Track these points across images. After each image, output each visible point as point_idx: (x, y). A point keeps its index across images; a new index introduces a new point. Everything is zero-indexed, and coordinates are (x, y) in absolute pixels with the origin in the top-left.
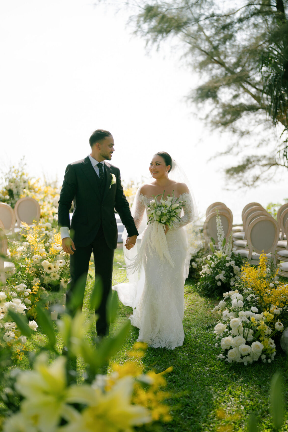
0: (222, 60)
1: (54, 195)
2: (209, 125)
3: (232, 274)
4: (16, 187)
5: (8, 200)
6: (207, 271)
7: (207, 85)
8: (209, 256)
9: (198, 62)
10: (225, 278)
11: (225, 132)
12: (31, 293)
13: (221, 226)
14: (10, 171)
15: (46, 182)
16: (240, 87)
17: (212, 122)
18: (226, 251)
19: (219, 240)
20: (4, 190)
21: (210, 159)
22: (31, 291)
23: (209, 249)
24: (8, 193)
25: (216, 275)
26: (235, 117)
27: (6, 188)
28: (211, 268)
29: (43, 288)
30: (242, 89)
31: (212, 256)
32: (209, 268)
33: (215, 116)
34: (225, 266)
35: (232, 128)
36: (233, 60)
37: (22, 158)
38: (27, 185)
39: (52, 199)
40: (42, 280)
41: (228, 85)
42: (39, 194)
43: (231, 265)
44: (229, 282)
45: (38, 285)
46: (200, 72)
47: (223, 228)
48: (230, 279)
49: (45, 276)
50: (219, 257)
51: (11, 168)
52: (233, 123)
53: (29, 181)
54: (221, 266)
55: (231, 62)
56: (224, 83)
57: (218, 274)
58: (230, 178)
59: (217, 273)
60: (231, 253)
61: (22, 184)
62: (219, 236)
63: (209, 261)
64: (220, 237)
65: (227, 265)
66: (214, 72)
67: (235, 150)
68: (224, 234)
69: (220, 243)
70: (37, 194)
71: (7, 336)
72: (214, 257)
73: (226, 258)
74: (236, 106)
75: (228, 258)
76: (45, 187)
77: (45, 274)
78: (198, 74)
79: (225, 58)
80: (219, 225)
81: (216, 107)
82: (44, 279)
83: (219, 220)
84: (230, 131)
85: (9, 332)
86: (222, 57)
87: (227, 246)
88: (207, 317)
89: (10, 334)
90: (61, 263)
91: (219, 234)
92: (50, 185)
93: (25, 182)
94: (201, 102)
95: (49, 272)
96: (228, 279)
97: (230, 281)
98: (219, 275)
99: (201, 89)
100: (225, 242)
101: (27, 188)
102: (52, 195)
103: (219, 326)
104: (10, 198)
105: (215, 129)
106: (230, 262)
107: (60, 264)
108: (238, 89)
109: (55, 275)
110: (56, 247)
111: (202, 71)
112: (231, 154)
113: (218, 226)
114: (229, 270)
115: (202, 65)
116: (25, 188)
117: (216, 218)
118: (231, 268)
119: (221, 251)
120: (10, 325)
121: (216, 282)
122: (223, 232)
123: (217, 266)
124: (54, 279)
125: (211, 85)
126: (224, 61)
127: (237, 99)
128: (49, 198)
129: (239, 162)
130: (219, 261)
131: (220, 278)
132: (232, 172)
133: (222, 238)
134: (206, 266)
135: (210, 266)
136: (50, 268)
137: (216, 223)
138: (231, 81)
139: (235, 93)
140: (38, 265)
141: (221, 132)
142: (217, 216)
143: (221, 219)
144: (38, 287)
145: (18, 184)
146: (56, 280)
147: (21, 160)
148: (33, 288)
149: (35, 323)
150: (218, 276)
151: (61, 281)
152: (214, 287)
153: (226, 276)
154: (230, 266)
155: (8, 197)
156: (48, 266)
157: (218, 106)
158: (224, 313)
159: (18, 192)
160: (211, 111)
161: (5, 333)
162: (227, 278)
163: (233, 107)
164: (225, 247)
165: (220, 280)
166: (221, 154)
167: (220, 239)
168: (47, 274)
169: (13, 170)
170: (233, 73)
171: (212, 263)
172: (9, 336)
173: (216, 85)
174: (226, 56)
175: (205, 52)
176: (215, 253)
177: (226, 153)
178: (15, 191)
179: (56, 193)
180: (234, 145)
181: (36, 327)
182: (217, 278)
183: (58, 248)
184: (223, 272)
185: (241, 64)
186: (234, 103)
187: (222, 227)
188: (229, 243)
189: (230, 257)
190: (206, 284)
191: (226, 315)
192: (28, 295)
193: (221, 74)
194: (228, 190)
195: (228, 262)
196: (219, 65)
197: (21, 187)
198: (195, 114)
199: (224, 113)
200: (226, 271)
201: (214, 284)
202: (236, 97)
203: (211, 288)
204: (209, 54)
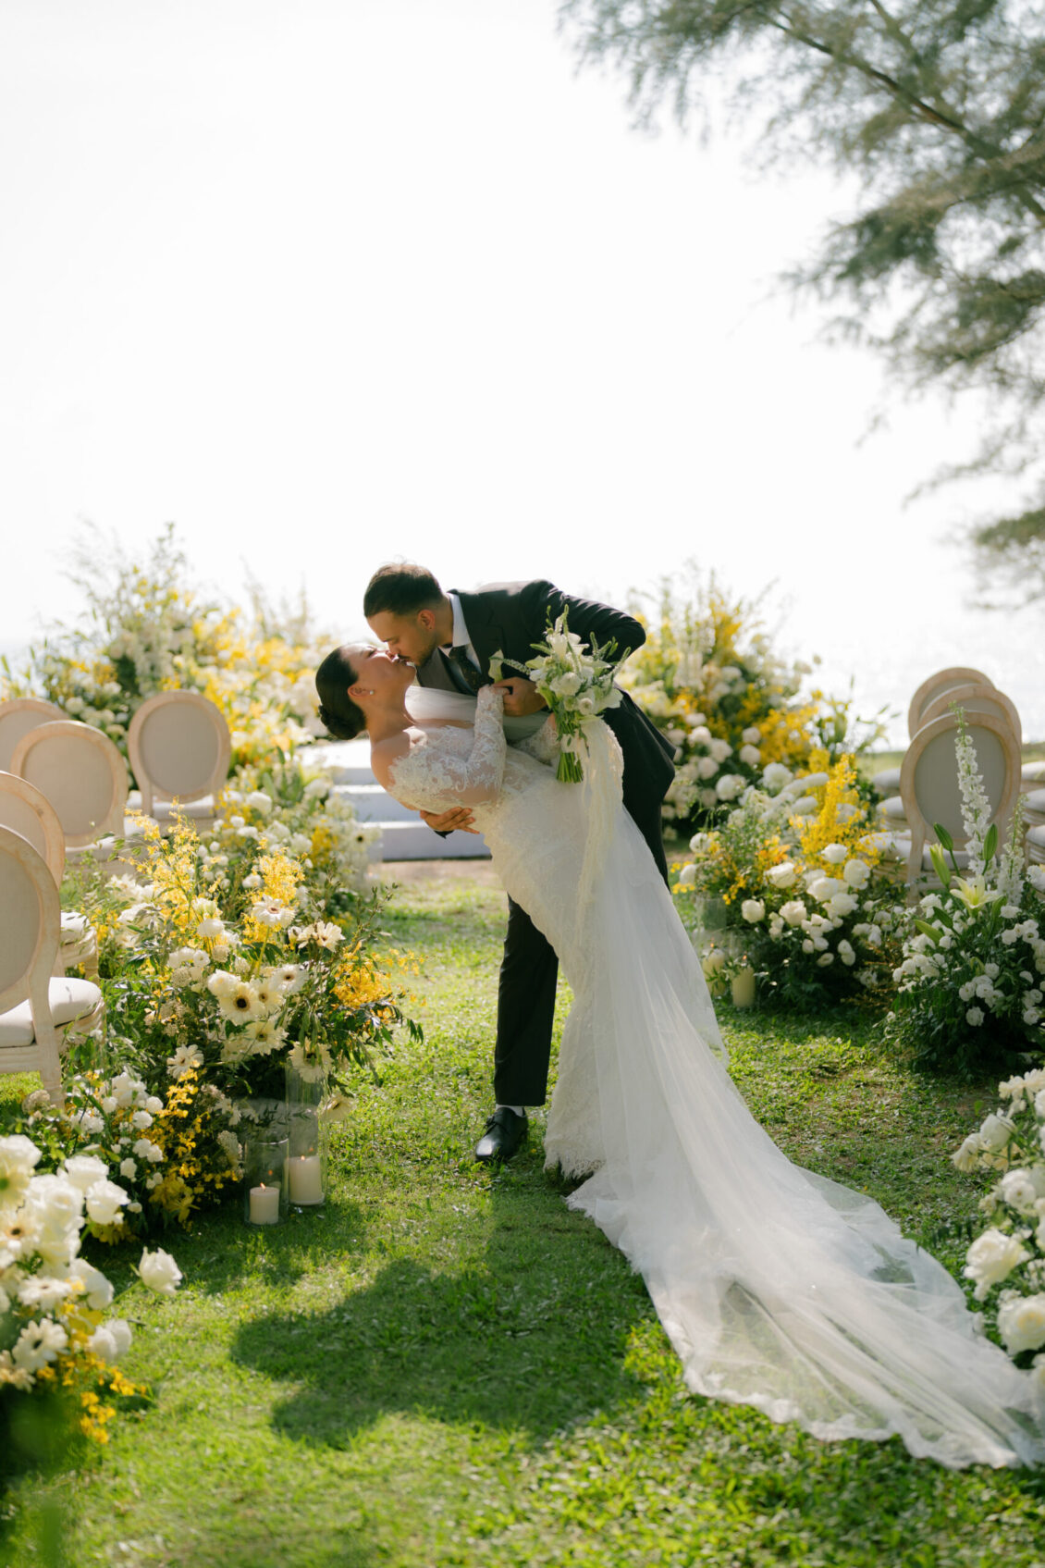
0: (952, 108)
1: (293, 673)
2: (908, 364)
3: (1026, 975)
4: (148, 649)
5: (116, 699)
6: (924, 964)
7: (896, 206)
8: (931, 901)
9: (857, 120)
10: (1000, 994)
11: (968, 386)
12: (163, 1113)
13: (977, 774)
14: (123, 586)
15: (263, 625)
16: (1025, 209)
17: (919, 349)
18: (1002, 878)
19: (969, 834)
20: (106, 661)
21: (916, 494)
22: (161, 1105)
23: (927, 867)
24: (116, 675)
25: (963, 983)
26: (1005, 327)
27: (107, 653)
28: (941, 950)
29: (214, 1089)
30: (1030, 217)
31: (944, 902)
32: (929, 951)
33: (932, 328)
34: (998, 942)
35: (996, 369)
36: (992, 105)
37: (164, 532)
38: (187, 637)
39: (286, 688)
40: (211, 1053)
41: (979, 200)
42: (236, 670)
43: (1025, 939)
44: (1018, 1009)
45: (191, 1081)
46: (868, 161)
47: (982, 783)
48: (1021, 995)
49: (224, 1037)
50: (973, 907)
51: (124, 575)
52: (1003, 349)
53: (197, 622)
54: (981, 944)
55: (984, 113)
56: (965, 192)
57: (970, 979)
58: (993, 563)
59: (968, 974)
60: (1020, 887)
61: (168, 634)
62: (970, 816)
63: (931, 921)
64: (975, 821)
65: (1008, 937)
66: (921, 158)
67: (1012, 453)
68: (989, 808)
69: (973, 847)
70: (226, 673)
71: (29, 1346)
72: (949, 903)
73: (1003, 909)
74: (1013, 281)
75: (1010, 911)
76: (257, 644)
77: (223, 1027)
78: (861, 167)
79: (962, 99)
80: (969, 772)
81: (931, 294)
82: (221, 1046)
83: (965, 753)
84: (987, 383)
85: (38, 1324)
86: (950, 96)
87: (1003, 856)
88: (931, 1172)
89: (44, 1335)
90: (288, 978)
91: (970, 810)
92: (279, 637)
93: (179, 628)
94: (875, 277)
95: (238, 1018)
96: (1010, 998)
97: (1022, 1007)
98: (976, 979)
99: (871, 224)
100: (993, 839)
101: (188, 650)
102: (286, 672)
103: (988, 1246)
104: (124, 689)
105: (928, 378)
106: (1017, 926)
107: (286, 982)
108: (1015, 219)
109: (264, 1031)
110: (266, 912)
111: (874, 154)
112: (996, 471)
113: (961, 774)
114: (1016, 961)
115: (875, 134)
116: (180, 652)
117: (956, 740)
118: (1023, 949)
119: (980, 879)
120: (45, 1288)
121: (960, 1009)
122: (986, 798)
123: (964, 942)
124: (264, 1049)
125: (911, 205)
126: (960, 110)
127: (1017, 255)
128: (274, 686)
129: (1028, 500)
130: (971, 921)
131: (980, 995)
132: (1000, 539)
133: (983, 827)
134: (918, 942)
135: (937, 944)
136: (242, 1003)
137: (956, 762)
138: (992, 181)
139: (1002, 234)
140: (195, 988)
141: (953, 388)
142: (959, 736)
143: (973, 746)
144: (192, 1090)
145: (153, 639)
146: (269, 1053)
147: (161, 540)
148: (169, 1094)
149: (169, 1259)
150: (968, 985)
151: (291, 1052)
152: (955, 1030)
153: (1005, 987)
154: (1020, 939)
155: (114, 688)
156: (236, 993)
157: (941, 286)
158: (1010, 1184)
159: (152, 668)
160: (916, 310)
161: (24, 1332)
162: (1007, 994)
163: (1002, 286)
164: (994, 859)
165: (978, 1001)
166: (957, 472)
167: (975, 827)
168: (232, 1029)
169: (133, 581)
170: (993, 152)
171: (941, 930)
172: (37, 1344)
173: (930, 203)
174: (966, 90)
175: (885, 78)
176: (953, 891)
177: (979, 466)
178: (142, 664)
179: (302, 666)
180: (1007, 434)
181: (172, 1281)
182: (965, 992)
183: (273, 916)
184: (992, 968)
185: (1027, 114)
186: (1003, 273)
187: (981, 777)
188: (1013, 845)
189: (1018, 900)
190: (919, 1017)
191: (1019, 1194)
192: (149, 1124)
193: (950, 165)
194: (988, 607)
195: (1009, 924)
196: (942, 126)
197: (165, 647)
198: (852, 325)
199: (967, 315)
200: (1004, 965)
201: (956, 1020)
202: (1010, 247)
203: (944, 1034)
204: (901, 84)
